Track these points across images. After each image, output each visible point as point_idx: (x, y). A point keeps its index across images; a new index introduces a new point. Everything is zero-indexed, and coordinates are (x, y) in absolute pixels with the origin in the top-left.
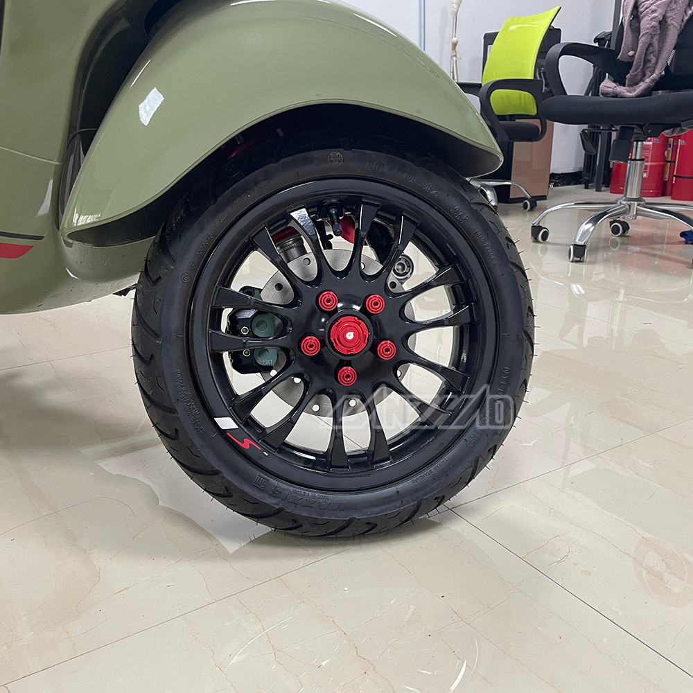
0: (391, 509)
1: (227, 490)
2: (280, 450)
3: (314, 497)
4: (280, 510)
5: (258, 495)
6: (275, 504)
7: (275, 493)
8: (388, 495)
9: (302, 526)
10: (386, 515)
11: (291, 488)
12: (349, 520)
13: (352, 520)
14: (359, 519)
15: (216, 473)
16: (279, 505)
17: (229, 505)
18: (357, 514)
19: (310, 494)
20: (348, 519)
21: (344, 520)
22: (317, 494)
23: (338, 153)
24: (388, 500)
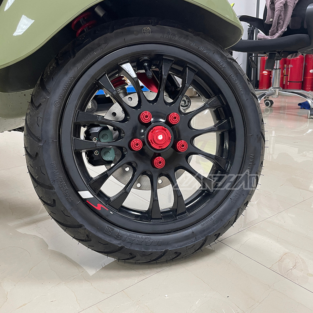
0: (190, 243)
1: (88, 237)
2: (120, 210)
3: (142, 238)
4: (122, 248)
5: (108, 239)
6: (119, 244)
7: (118, 237)
8: (187, 234)
9: (135, 257)
10: (186, 247)
11: (129, 233)
12: (164, 252)
13: (166, 251)
14: (170, 251)
15: (80, 226)
16: (121, 244)
17: (89, 247)
18: (169, 247)
19: (140, 236)
20: (164, 250)
21: (162, 252)
22: (144, 236)
23: (148, 28)
24: (187, 238)
